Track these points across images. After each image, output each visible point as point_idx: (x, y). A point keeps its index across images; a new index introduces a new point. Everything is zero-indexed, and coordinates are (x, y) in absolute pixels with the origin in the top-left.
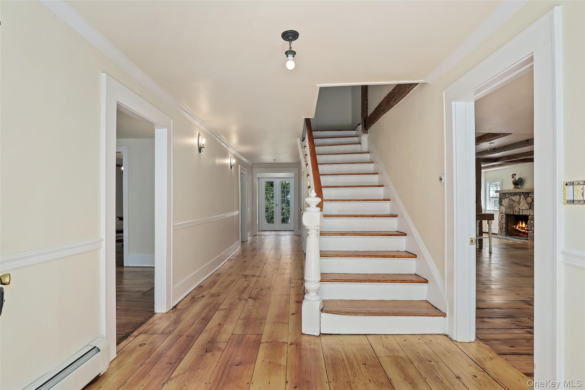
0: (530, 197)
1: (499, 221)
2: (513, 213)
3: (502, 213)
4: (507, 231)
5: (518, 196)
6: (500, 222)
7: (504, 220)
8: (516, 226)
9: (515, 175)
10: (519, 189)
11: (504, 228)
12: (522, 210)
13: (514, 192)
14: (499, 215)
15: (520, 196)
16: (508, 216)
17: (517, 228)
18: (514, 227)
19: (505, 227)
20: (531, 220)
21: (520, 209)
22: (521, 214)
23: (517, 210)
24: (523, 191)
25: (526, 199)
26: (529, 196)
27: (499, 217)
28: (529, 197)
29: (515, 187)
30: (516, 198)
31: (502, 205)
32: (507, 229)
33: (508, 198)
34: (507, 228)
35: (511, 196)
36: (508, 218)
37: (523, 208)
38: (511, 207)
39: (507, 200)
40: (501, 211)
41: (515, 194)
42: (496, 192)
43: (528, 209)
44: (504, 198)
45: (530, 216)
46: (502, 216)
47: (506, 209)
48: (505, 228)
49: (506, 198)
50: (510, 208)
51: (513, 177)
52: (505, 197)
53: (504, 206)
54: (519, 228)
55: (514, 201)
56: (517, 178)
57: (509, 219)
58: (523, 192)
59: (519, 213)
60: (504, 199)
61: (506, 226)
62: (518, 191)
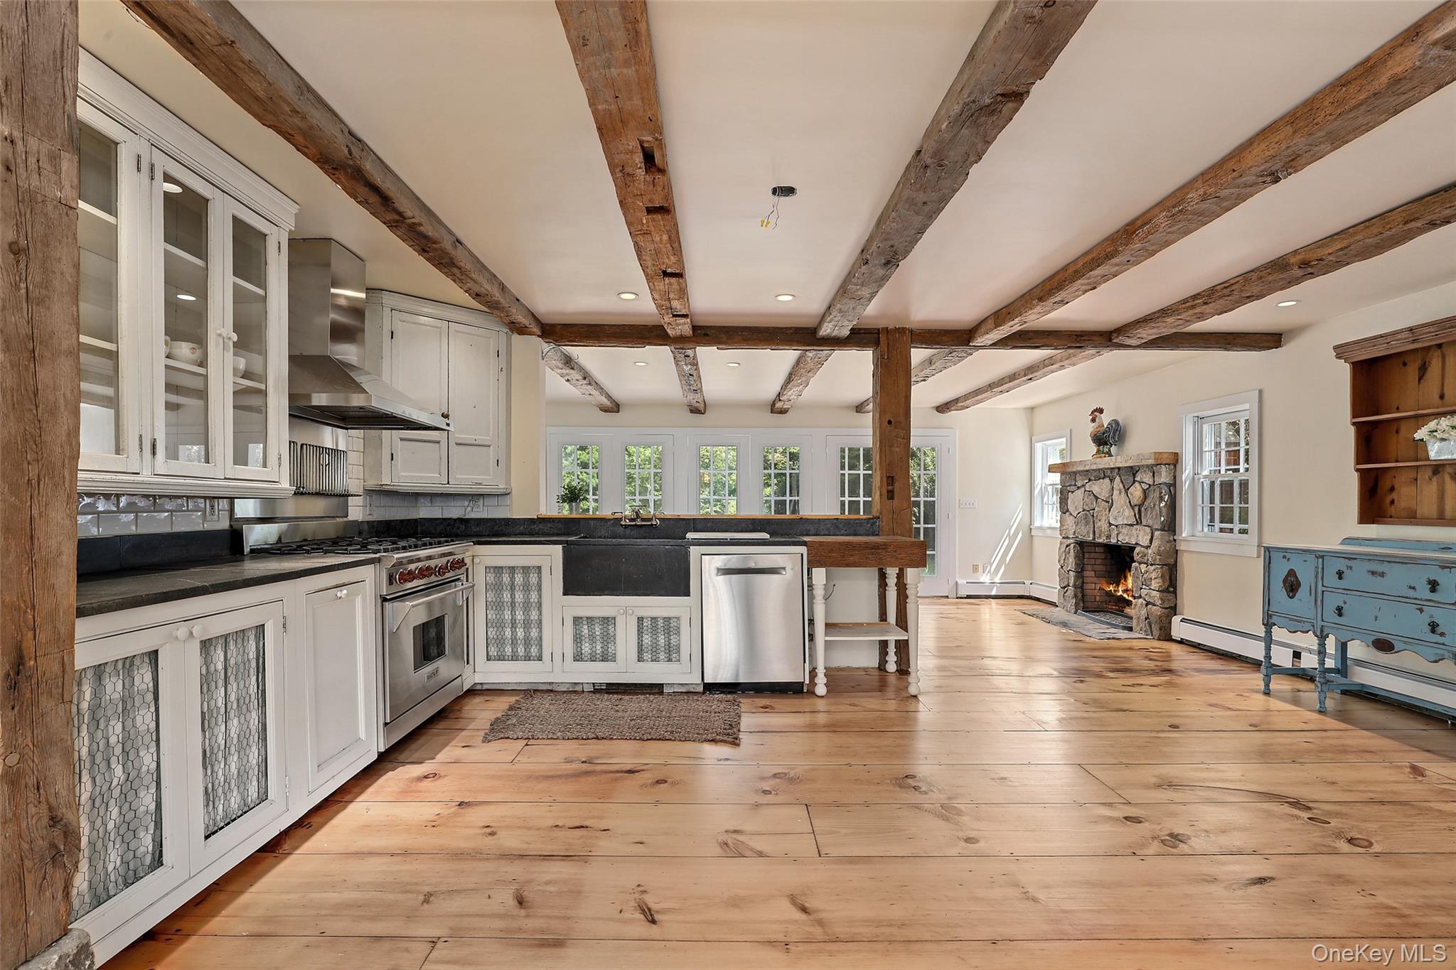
0: (1140, 482)
1: (1059, 561)
2: (1094, 539)
3: (1068, 538)
4: (1080, 595)
5: (1107, 480)
6: (1062, 567)
7: (1071, 560)
8: (1118, 585)
9: (1101, 411)
10: (1110, 455)
11: (1071, 585)
12: (1116, 526)
13: (1094, 467)
14: (1061, 544)
15: (1112, 480)
16: (1081, 545)
17: (1120, 593)
18: (1112, 588)
19: (1075, 582)
20: (1140, 563)
21: (1111, 524)
22: (1113, 541)
23: (1105, 526)
24: (1120, 465)
25: (1127, 490)
26: (1134, 481)
27: (1060, 549)
28: (1137, 484)
29: (1098, 451)
30: (1100, 488)
31: (1068, 511)
32: (1082, 587)
33: (1083, 489)
34: (1080, 588)
35: (1090, 480)
36: (1083, 553)
37: (1120, 522)
38: (1088, 516)
39: (1080, 493)
40: (1064, 532)
41: (1102, 474)
42: (1052, 469)
43: (1132, 525)
44: (1072, 488)
45: (1137, 550)
46: (1067, 546)
47: (1077, 524)
48: (1075, 586)
49: (1078, 488)
50: (1087, 523)
51: (1093, 420)
52: (1075, 485)
53: (1071, 514)
54: (1126, 591)
55: (1097, 498)
56: (1106, 419)
57: (1087, 555)
58: (1119, 468)
59: (1109, 537)
60: (1073, 492)
61: (1076, 578)
62: (1106, 462)
